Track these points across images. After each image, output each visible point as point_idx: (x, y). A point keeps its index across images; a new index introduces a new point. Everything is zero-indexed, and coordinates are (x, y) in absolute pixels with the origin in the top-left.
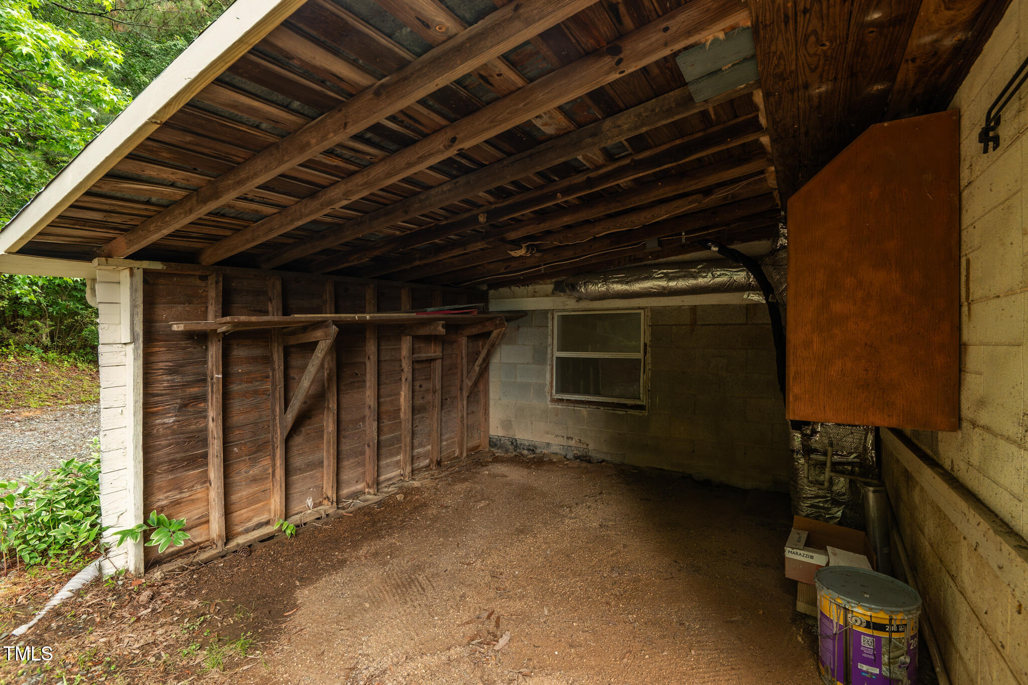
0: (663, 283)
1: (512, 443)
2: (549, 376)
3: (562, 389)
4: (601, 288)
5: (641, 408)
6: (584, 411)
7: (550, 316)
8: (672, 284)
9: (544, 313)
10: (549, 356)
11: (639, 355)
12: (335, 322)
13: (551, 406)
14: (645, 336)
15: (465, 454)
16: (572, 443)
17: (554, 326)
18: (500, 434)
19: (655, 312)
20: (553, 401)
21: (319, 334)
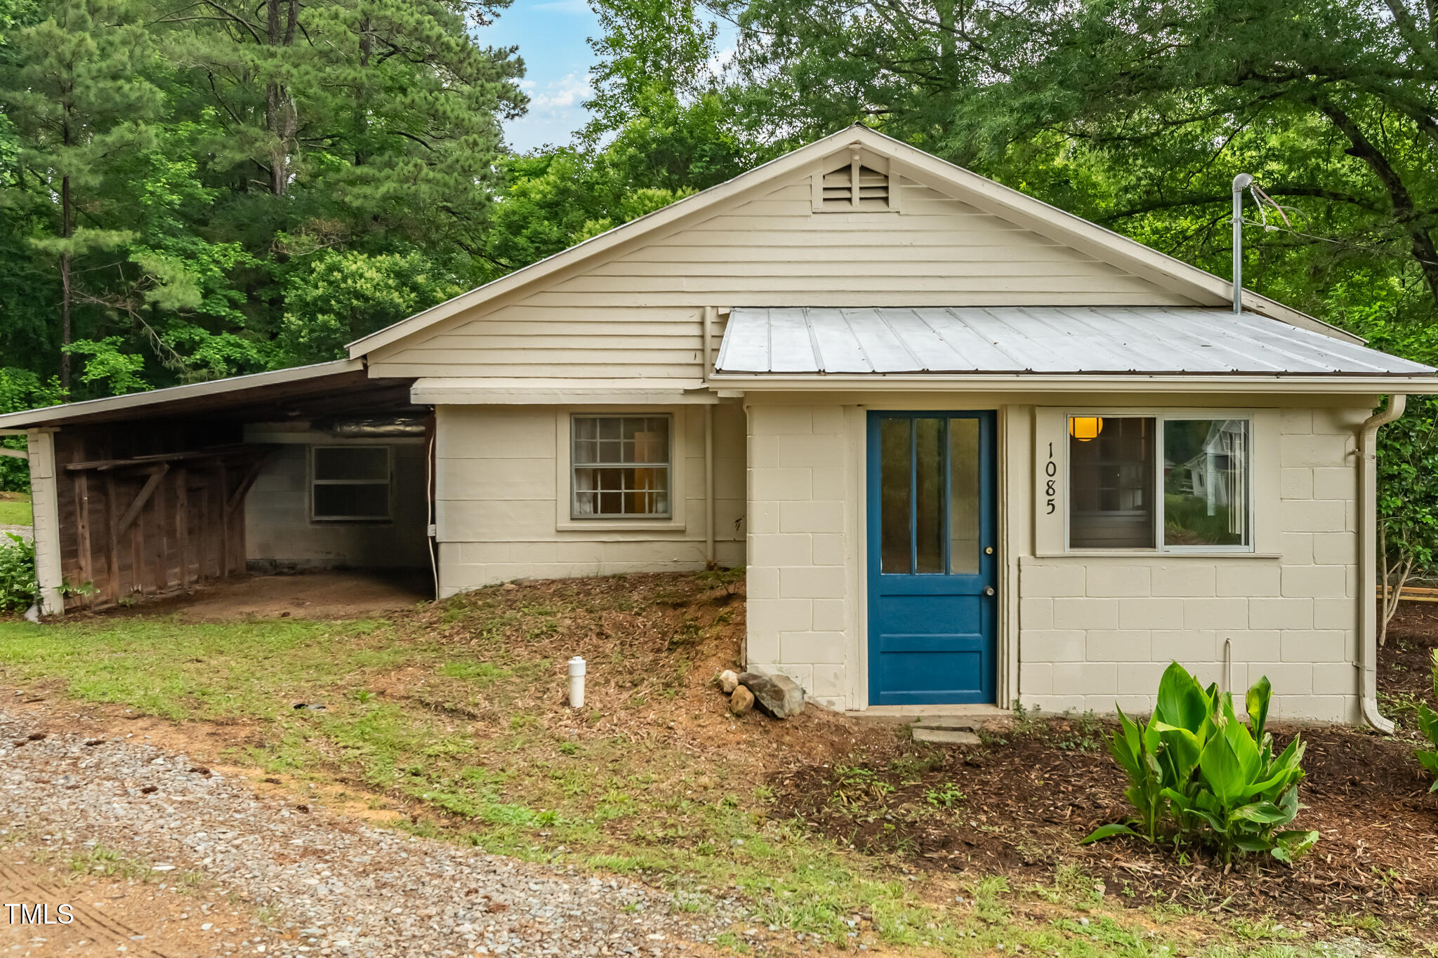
0: (401, 428)
1: (271, 564)
2: (307, 501)
3: (318, 512)
4: (353, 429)
5: (389, 522)
6: (341, 529)
7: (307, 449)
8: (408, 429)
9: (302, 447)
10: (307, 484)
11: (387, 481)
12: (168, 462)
13: (310, 527)
14: (390, 465)
15: (226, 574)
16: (331, 556)
17: (311, 458)
18: (258, 557)
19: (399, 448)
20: (313, 522)
21: (153, 469)
